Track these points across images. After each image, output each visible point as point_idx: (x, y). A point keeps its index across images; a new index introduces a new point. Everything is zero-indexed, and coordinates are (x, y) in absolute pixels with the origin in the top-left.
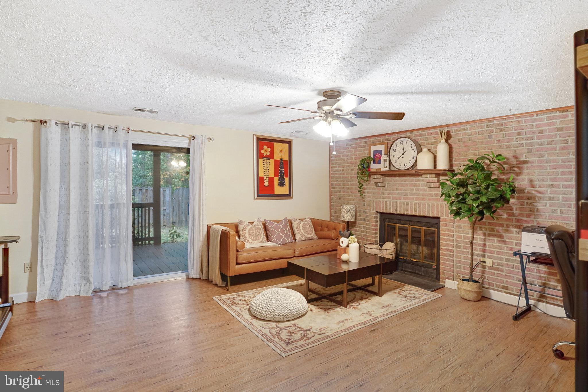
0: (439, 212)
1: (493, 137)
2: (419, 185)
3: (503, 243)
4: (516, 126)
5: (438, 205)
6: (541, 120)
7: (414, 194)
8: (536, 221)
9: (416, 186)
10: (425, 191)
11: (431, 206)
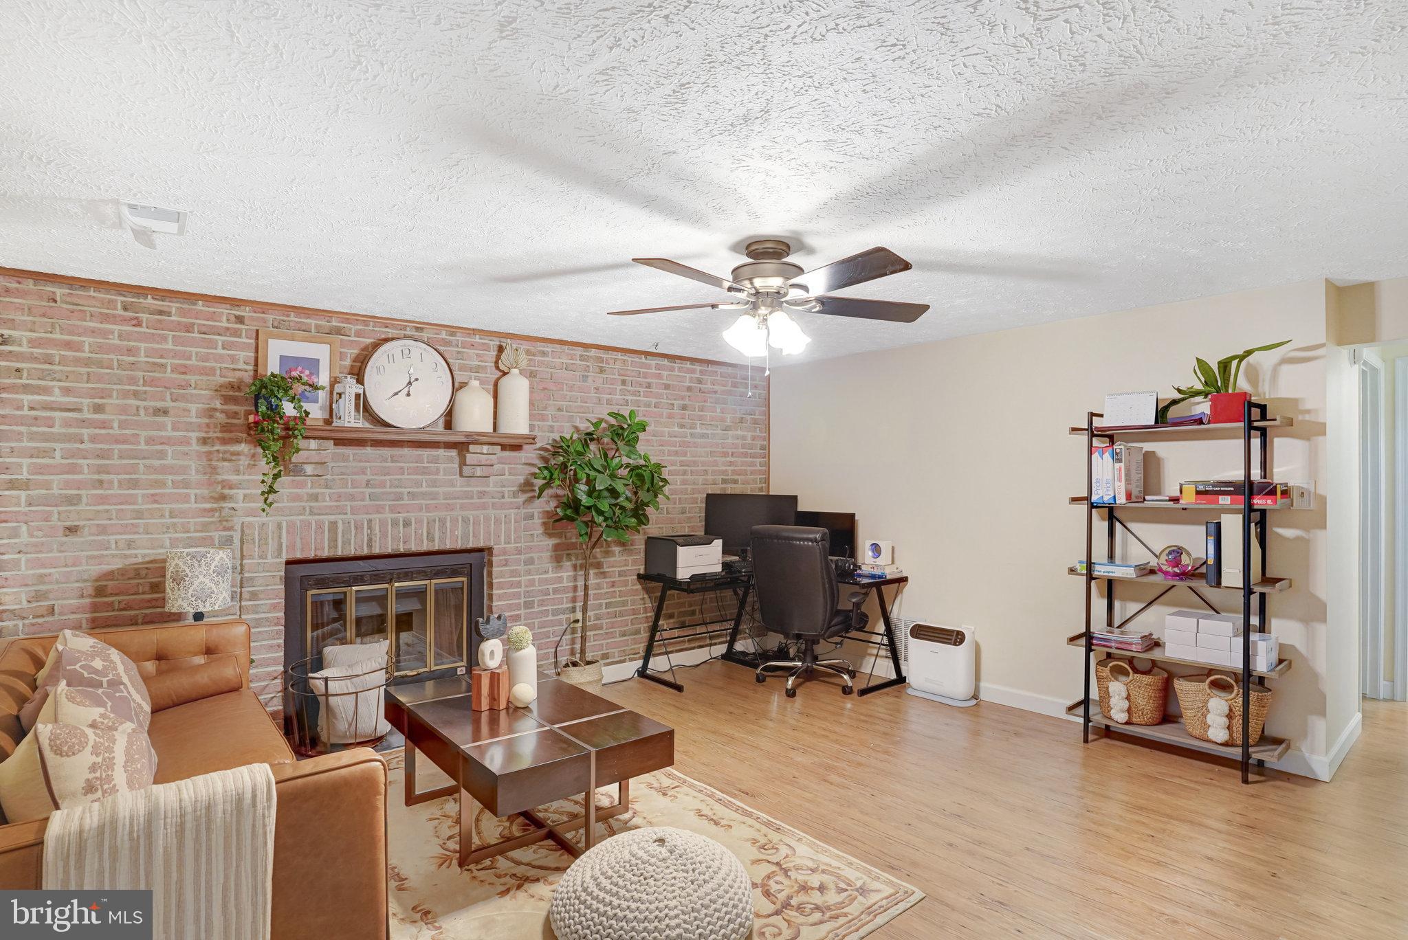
0: (490, 535)
1: (590, 379)
2: (437, 473)
3: (602, 576)
4: (622, 369)
5: (487, 519)
6: (649, 367)
7: (424, 495)
8: (643, 529)
9: (429, 474)
10: (453, 485)
11: (471, 521)
